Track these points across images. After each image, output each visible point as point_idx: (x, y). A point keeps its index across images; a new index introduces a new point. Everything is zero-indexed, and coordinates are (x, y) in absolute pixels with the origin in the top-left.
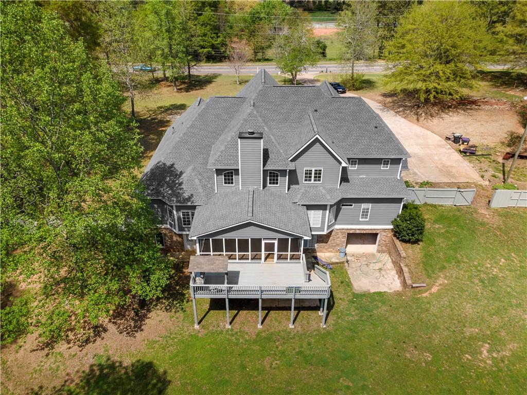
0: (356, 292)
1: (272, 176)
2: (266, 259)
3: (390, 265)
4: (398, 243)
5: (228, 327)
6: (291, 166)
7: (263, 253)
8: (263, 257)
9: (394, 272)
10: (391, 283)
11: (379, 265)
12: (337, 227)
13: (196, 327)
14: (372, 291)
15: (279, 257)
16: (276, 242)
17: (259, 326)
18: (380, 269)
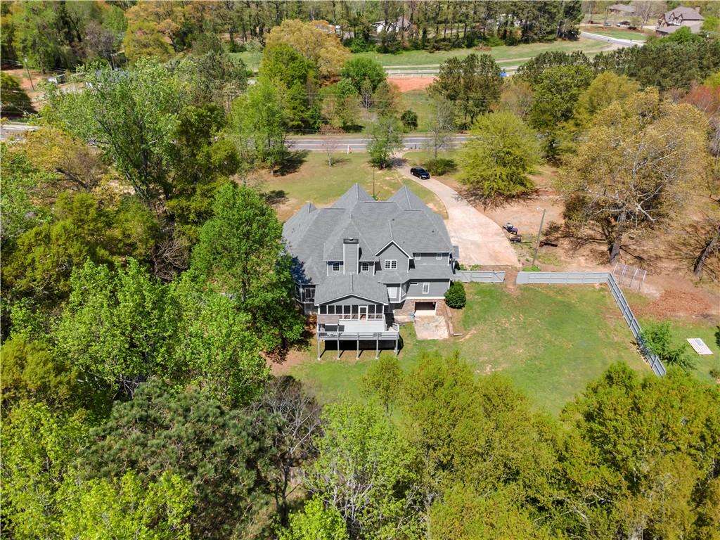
0: (419, 339)
1: (365, 265)
2: (361, 317)
3: (443, 323)
4: (448, 308)
5: (338, 359)
6: (376, 260)
7: (359, 314)
8: (359, 316)
9: (445, 328)
10: (442, 333)
11: (436, 324)
12: (408, 298)
13: (319, 359)
14: (429, 339)
15: (369, 317)
16: (367, 307)
17: (357, 358)
18: (436, 326)
